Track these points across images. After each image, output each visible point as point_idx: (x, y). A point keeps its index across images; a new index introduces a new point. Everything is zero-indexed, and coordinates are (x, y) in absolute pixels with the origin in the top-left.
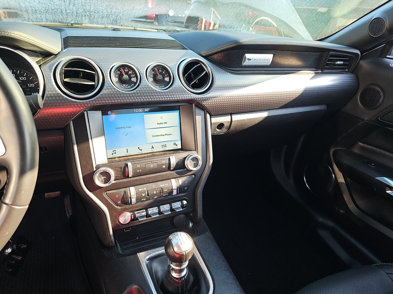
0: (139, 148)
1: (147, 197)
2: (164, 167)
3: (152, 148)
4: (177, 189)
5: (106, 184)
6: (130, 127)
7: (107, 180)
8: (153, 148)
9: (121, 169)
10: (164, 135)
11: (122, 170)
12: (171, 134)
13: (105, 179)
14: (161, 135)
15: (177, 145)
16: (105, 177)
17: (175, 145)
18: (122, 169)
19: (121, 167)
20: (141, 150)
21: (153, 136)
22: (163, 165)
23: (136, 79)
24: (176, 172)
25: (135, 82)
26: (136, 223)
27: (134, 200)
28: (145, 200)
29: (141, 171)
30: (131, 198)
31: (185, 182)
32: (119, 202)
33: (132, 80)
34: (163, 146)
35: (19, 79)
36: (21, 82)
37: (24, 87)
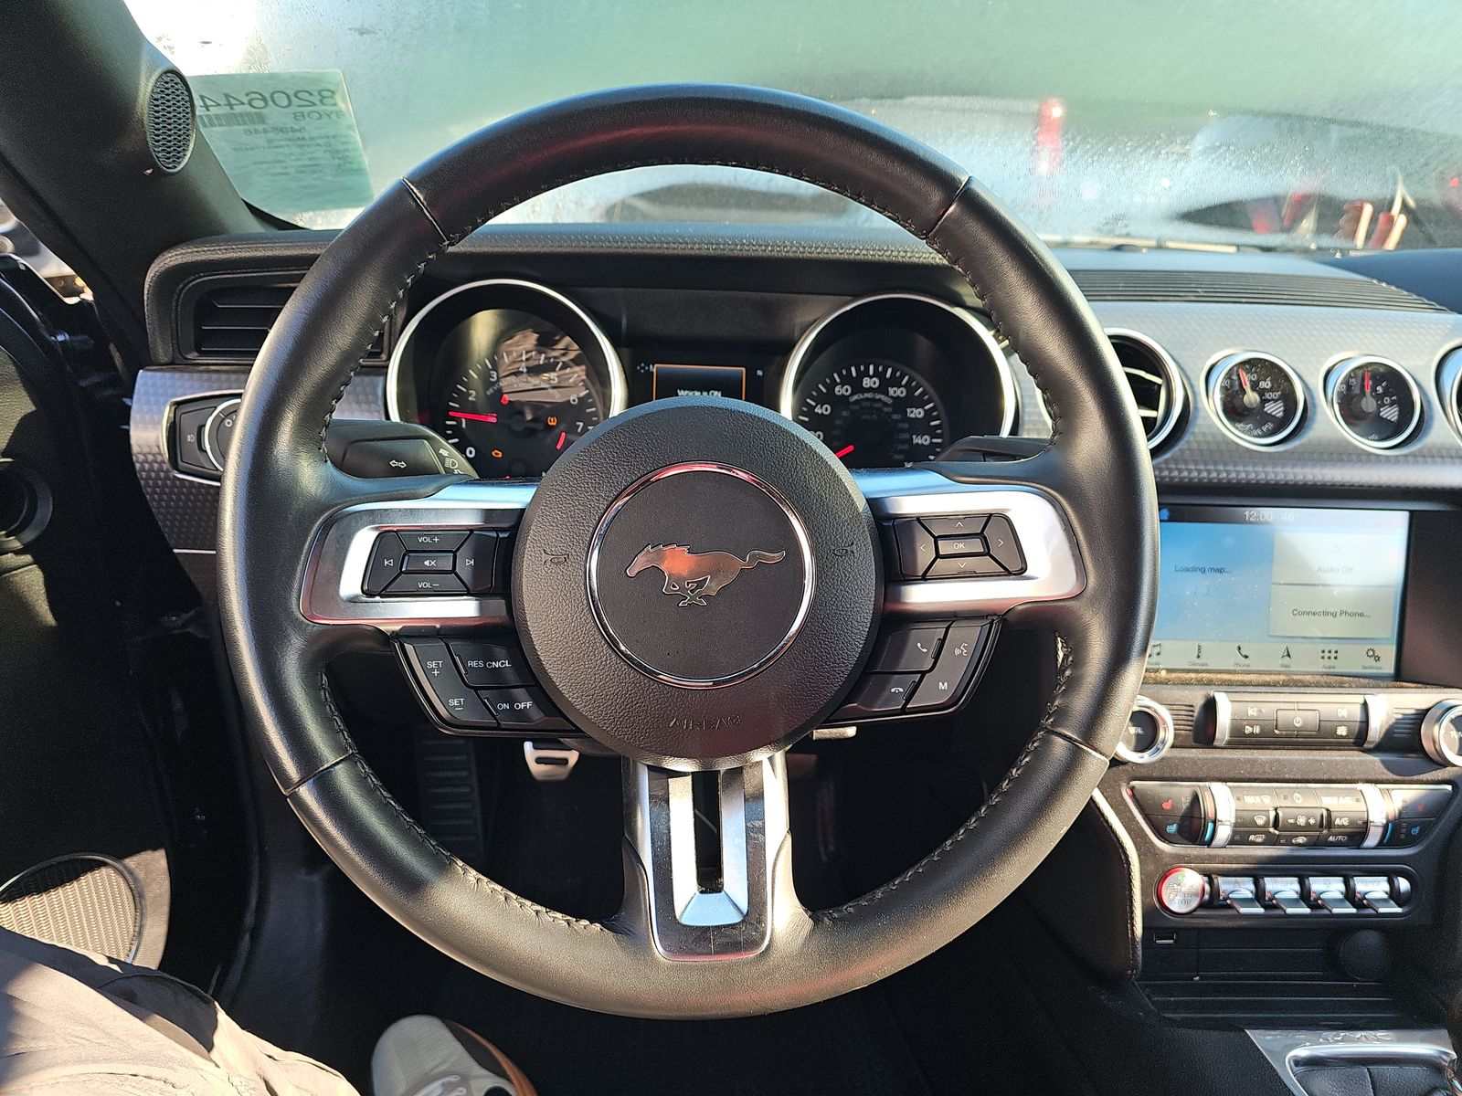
0: (1239, 648)
1: (1272, 830)
2: (1342, 731)
3: (1286, 653)
4: (1385, 827)
5: (1140, 754)
6: (1220, 571)
7: (1147, 741)
8: (1289, 655)
9: (1191, 713)
10: (1334, 615)
11: (1192, 716)
12: (1361, 615)
13: (1138, 735)
14: (1326, 613)
15: (1377, 659)
16: (1140, 731)
17: (1372, 659)
18: (1193, 711)
19: (1192, 706)
20: (1246, 657)
21: (1295, 612)
22: (1342, 722)
23: (1282, 408)
24: (1383, 762)
25: (1277, 416)
26: (1215, 919)
27: (1224, 833)
28: (1259, 840)
29: (1257, 730)
30: (1215, 822)
31: (1415, 803)
32: (1172, 829)
33: (1265, 409)
34: (1327, 655)
35: (887, 394)
36: (890, 401)
37: (895, 417)
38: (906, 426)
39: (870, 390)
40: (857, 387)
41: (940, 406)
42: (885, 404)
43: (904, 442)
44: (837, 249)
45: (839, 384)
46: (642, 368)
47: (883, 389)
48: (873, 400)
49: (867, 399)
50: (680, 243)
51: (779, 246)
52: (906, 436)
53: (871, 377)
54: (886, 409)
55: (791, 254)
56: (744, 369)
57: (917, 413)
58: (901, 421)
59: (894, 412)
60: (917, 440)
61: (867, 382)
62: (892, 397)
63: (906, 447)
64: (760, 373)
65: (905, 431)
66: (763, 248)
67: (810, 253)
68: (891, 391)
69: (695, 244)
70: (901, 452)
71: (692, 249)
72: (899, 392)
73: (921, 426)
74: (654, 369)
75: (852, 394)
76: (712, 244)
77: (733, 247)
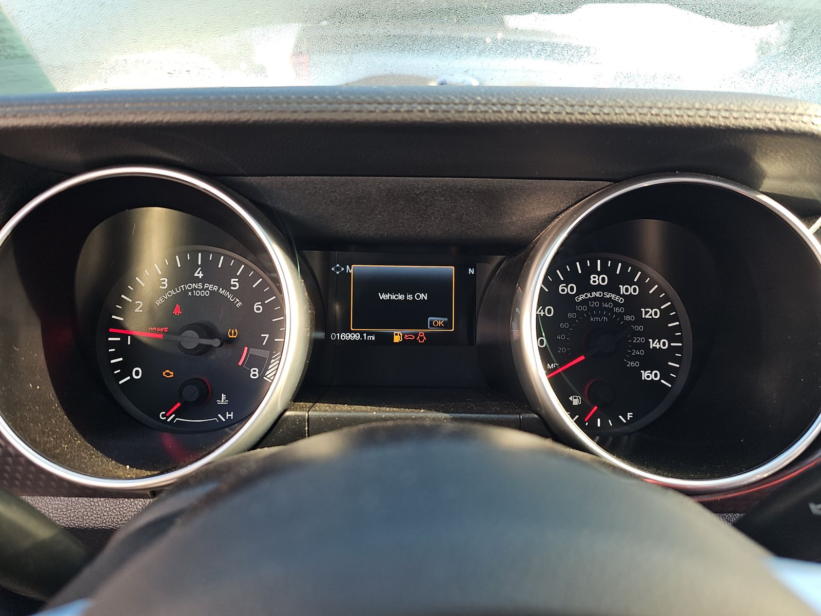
35: (617, 292)
36: (621, 300)
37: (628, 318)
38: (640, 328)
39: (598, 288)
40: (584, 287)
41: (680, 305)
42: (616, 304)
43: (638, 346)
44: (622, 107)
45: (562, 282)
46: (338, 269)
47: (613, 287)
48: (602, 300)
49: (596, 298)
50: (379, 103)
51: (533, 105)
52: (641, 340)
53: (599, 274)
54: (616, 309)
55: (553, 117)
56: (453, 268)
57: (651, 313)
58: (634, 323)
59: (626, 313)
60: (654, 344)
61: (595, 280)
62: (623, 296)
63: (641, 353)
64: (471, 271)
65: (639, 334)
66: (509, 108)
67: (581, 114)
68: (623, 289)
69: (401, 104)
70: (635, 359)
71: (397, 111)
72: (632, 290)
73: (657, 329)
74: (352, 270)
75: (578, 294)
76: (429, 103)
77: (460, 107)
